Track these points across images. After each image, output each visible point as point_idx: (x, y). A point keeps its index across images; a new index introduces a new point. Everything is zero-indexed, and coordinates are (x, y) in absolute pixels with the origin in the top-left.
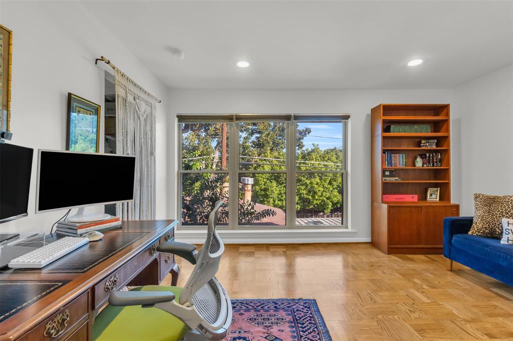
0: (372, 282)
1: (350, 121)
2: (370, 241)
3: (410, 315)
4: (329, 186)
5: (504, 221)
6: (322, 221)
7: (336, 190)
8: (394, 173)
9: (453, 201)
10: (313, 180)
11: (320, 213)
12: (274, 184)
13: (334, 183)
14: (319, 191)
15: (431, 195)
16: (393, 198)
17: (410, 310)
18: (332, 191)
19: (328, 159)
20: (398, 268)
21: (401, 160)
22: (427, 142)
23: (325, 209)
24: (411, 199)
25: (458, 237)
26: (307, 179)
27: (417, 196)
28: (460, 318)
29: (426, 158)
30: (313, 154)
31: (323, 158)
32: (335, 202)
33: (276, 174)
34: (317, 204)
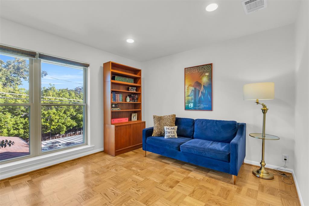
0: (111, 180)
1: (89, 69)
2: (103, 150)
3: (138, 194)
4: (64, 115)
5: (165, 127)
6: (59, 141)
7: (69, 117)
8: (117, 105)
9: (143, 120)
10: (50, 111)
11: (57, 135)
12: (9, 115)
13: (68, 113)
14: (56, 119)
15: (133, 117)
16: (116, 121)
17: (137, 190)
18: (66, 118)
19: (63, 96)
20: (122, 163)
21: (120, 97)
22: (132, 89)
23: (61, 131)
24: (125, 120)
25: (149, 139)
26: (44, 110)
27: (128, 118)
28: (158, 183)
29: (131, 97)
30: (50, 91)
31: (59, 95)
32: (68, 125)
33: (11, 107)
34: (53, 129)
